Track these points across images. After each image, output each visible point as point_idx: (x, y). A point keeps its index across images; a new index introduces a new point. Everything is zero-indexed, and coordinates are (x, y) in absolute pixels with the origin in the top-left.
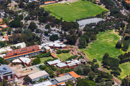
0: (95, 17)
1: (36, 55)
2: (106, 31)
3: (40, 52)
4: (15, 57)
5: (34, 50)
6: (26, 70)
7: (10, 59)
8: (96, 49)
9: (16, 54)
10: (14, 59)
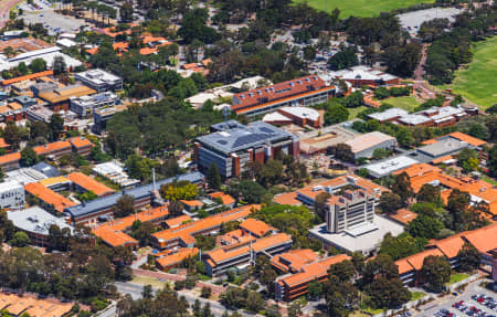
0: (435, 7)
1: (322, 102)
2: (488, 39)
3: (330, 93)
4: (265, 109)
5: (312, 89)
6: (319, 135)
7: (252, 113)
8: (486, 84)
9: (265, 101)
10: (264, 115)
